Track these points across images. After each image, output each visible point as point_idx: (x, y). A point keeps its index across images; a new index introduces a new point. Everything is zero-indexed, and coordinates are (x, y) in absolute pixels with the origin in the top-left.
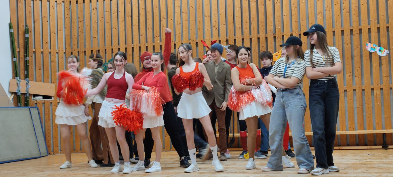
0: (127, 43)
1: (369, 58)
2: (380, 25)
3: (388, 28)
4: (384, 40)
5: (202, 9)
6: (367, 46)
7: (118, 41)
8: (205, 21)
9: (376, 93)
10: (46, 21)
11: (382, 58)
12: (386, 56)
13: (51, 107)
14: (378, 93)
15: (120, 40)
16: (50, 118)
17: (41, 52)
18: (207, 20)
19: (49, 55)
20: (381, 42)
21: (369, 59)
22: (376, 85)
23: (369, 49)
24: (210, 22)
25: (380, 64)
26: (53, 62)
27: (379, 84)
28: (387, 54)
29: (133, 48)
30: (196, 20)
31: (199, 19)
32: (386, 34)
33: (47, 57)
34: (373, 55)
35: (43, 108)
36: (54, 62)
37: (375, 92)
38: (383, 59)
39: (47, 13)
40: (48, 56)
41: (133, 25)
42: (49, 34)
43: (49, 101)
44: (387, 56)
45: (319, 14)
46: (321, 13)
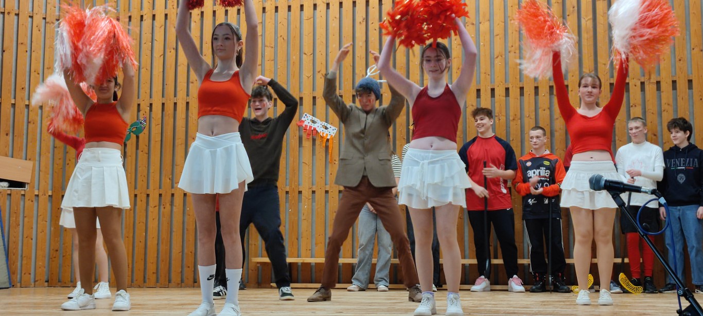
0: (165, 95)
5: (298, 42)
7: (149, 91)
8: (304, 62)
10: (25, 50)
13: (22, 203)
15: (154, 90)
16: (19, 221)
17: (12, 104)
18: (307, 60)
19: (26, 110)
24: (311, 65)
26: (32, 123)
29: (175, 104)
30: (288, 60)
31: (294, 57)
33: (21, 113)
35: (8, 203)
36: (34, 123)
39: (27, 37)
40: (24, 114)
41: (179, 64)
42: (27, 74)
43: (20, 191)
45: (497, 57)
46: (501, 56)
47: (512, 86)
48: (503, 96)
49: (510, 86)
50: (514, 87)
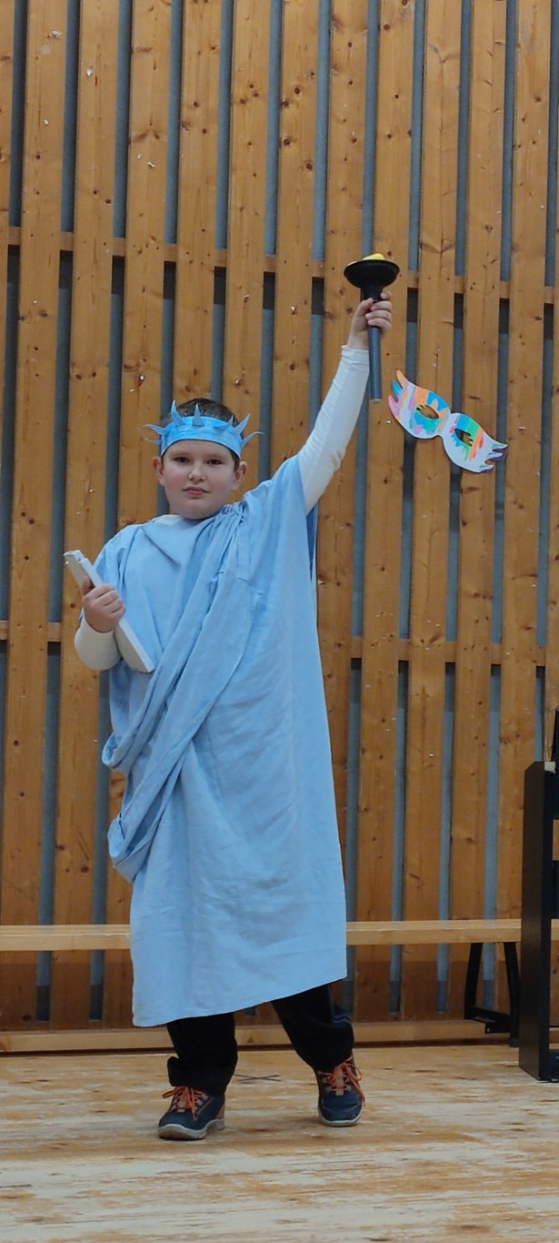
1: (400, 472)
2: (469, 284)
3: (505, 304)
4: (480, 378)
6: (397, 400)
9: (424, 690)
11: (466, 482)
12: (485, 472)
14: (430, 692)
20: (469, 389)
21: (398, 478)
22: (427, 639)
23: (405, 417)
25: (456, 520)
27: (442, 640)
28: (491, 460)
32: (496, 343)
34: (422, 457)
37: (417, 681)
38: (472, 489)
44: (491, 470)
45: (142, 137)
46: (157, 137)
47: (187, 258)
48: (156, 294)
49: (182, 258)
50: (196, 266)
